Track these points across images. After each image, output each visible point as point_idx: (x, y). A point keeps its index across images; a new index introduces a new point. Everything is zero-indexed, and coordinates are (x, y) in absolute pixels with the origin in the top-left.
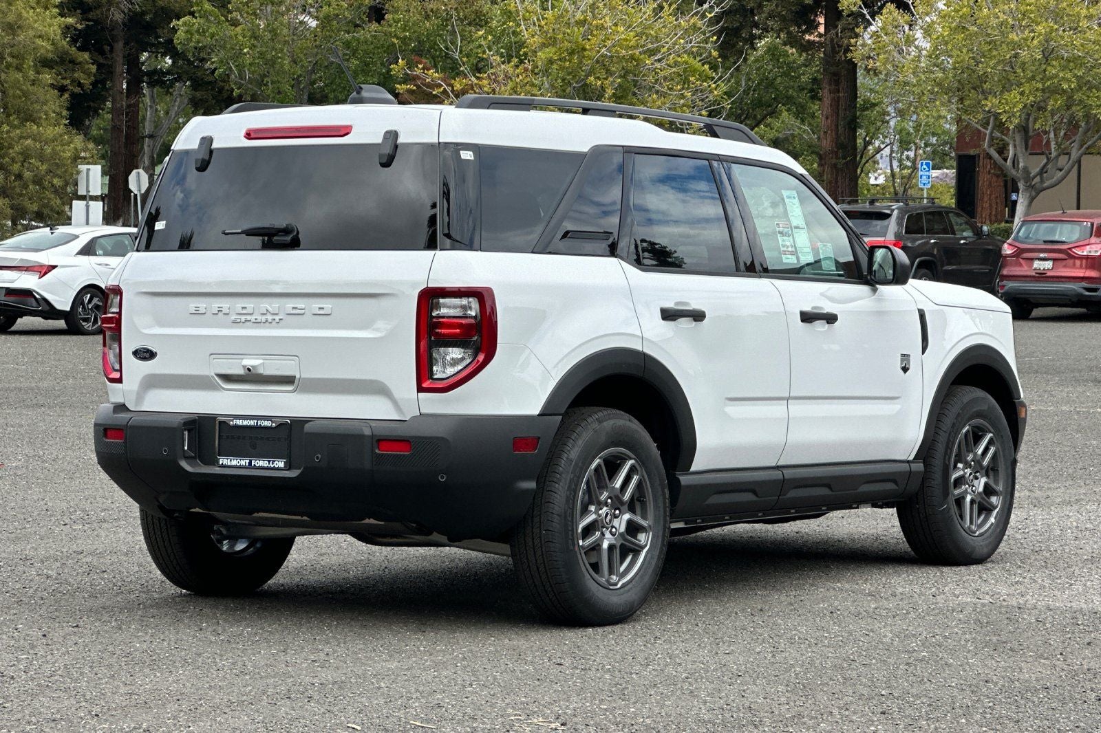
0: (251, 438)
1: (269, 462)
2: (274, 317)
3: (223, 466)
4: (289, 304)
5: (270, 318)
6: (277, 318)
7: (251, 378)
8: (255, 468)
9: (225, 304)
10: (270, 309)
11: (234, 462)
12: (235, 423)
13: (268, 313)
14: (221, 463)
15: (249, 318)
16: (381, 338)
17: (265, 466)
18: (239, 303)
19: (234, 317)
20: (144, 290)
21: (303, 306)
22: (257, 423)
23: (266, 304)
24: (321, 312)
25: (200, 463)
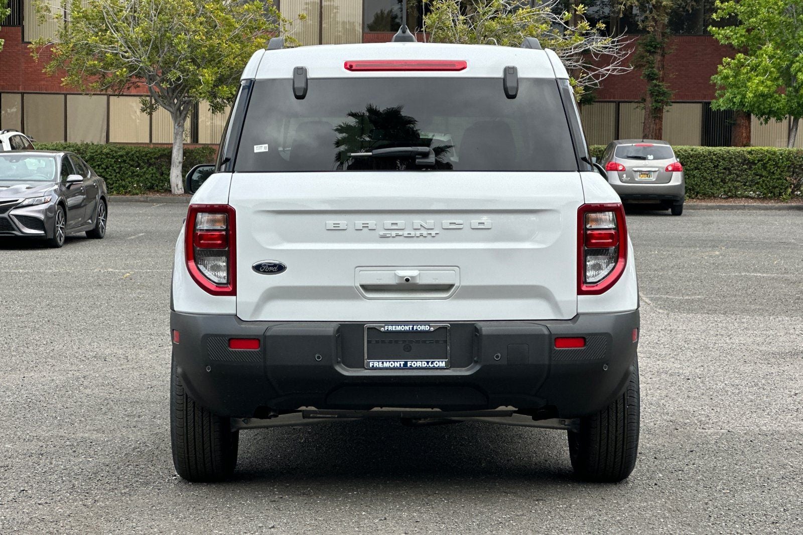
0: (404, 341)
1: (428, 363)
2: (430, 232)
3: (373, 368)
4: (446, 220)
5: (425, 233)
6: (433, 233)
7: (407, 287)
8: (411, 368)
9: (372, 220)
10: (424, 224)
11: (387, 365)
12: (386, 329)
13: (422, 228)
14: (371, 366)
15: (400, 233)
16: (546, 248)
17: (423, 366)
18: (388, 221)
19: (382, 233)
20: (264, 209)
21: (460, 222)
22: (413, 328)
23: (417, 220)
24: (482, 227)
25: (344, 366)
